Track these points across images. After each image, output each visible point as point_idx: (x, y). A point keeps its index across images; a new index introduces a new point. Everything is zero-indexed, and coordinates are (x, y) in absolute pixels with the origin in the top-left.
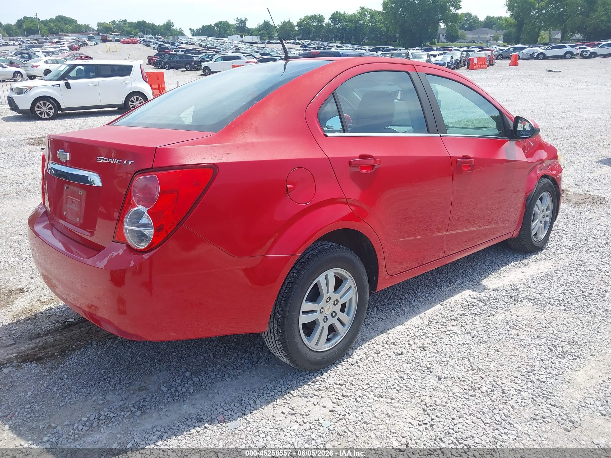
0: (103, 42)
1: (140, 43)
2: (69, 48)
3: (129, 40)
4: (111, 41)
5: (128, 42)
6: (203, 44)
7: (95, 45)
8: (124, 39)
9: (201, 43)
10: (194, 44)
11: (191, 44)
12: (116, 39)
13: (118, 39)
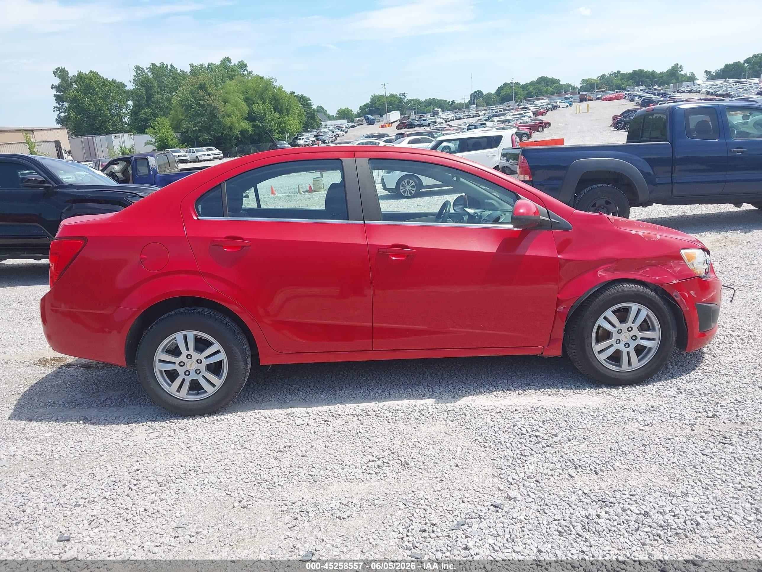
0: (581, 102)
1: (625, 98)
2: (534, 114)
3: (612, 96)
4: (591, 100)
5: (611, 99)
6: (712, 91)
7: (567, 106)
8: (609, 95)
9: (708, 90)
10: (699, 92)
11: (696, 92)
12: (598, 96)
13: (600, 96)
